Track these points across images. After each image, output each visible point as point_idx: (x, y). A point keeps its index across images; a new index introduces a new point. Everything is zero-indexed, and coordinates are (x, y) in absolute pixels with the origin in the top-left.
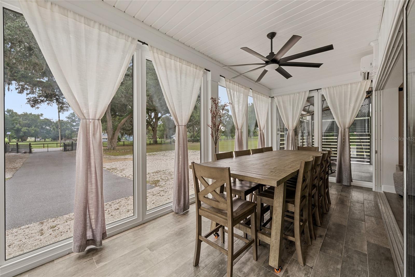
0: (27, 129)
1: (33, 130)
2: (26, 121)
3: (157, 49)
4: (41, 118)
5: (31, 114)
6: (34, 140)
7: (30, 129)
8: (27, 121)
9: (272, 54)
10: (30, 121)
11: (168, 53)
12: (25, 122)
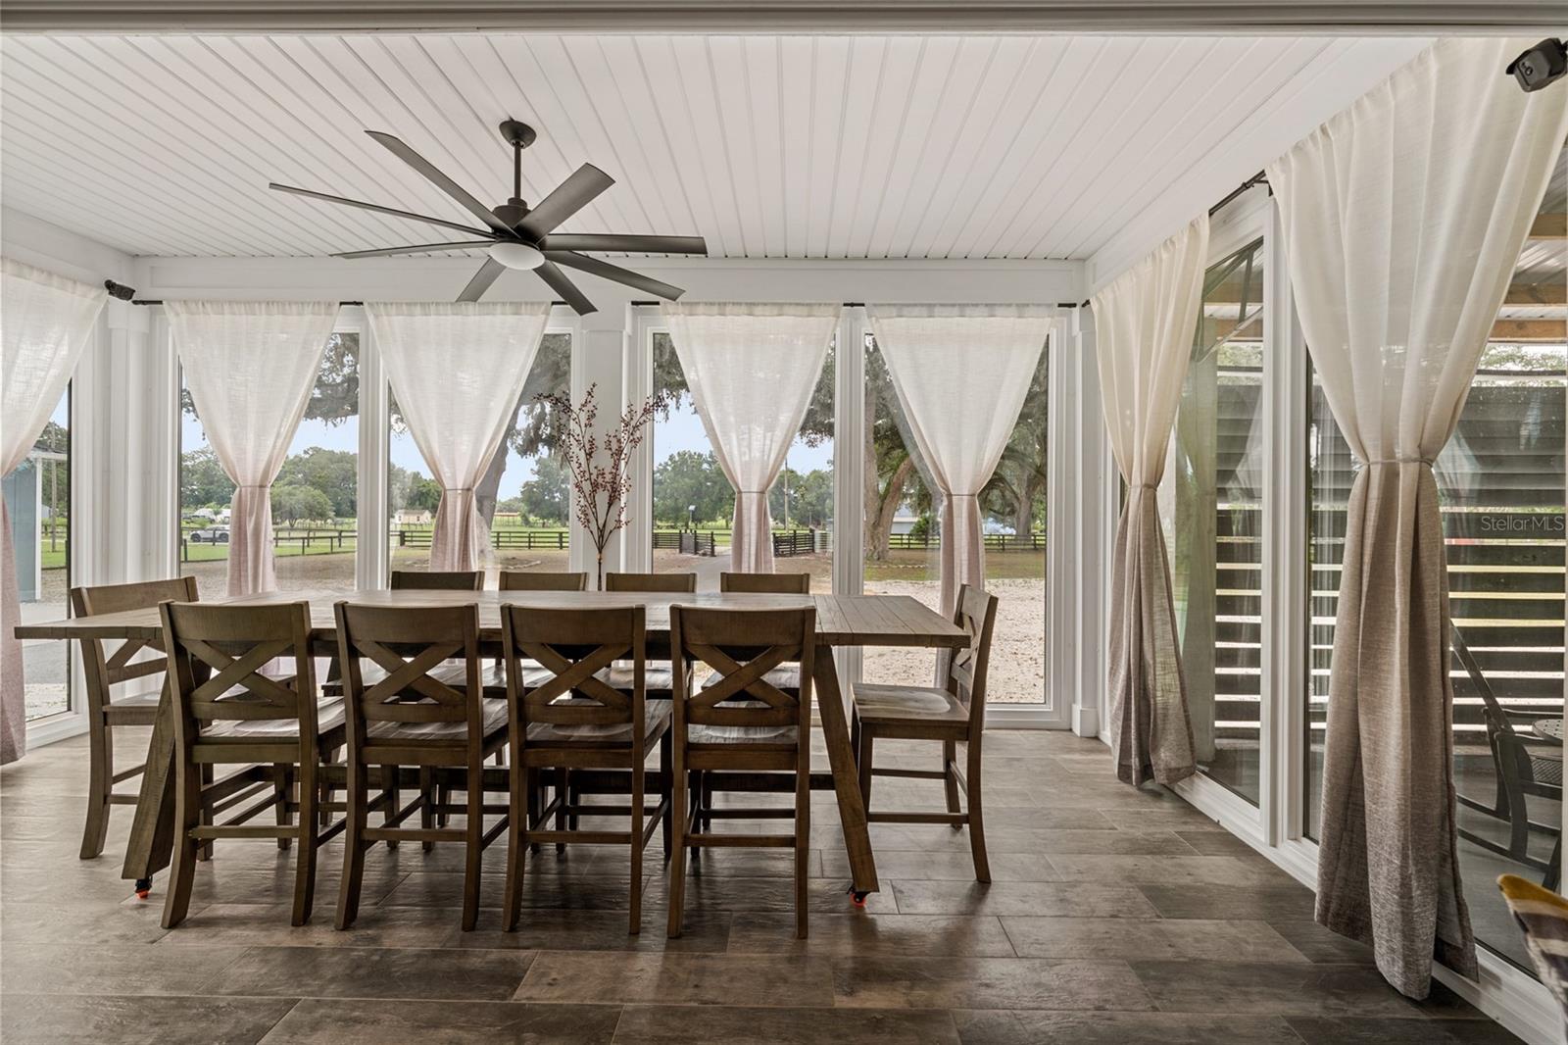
3: (385, 304)
9: (517, 206)
11: (415, 304)
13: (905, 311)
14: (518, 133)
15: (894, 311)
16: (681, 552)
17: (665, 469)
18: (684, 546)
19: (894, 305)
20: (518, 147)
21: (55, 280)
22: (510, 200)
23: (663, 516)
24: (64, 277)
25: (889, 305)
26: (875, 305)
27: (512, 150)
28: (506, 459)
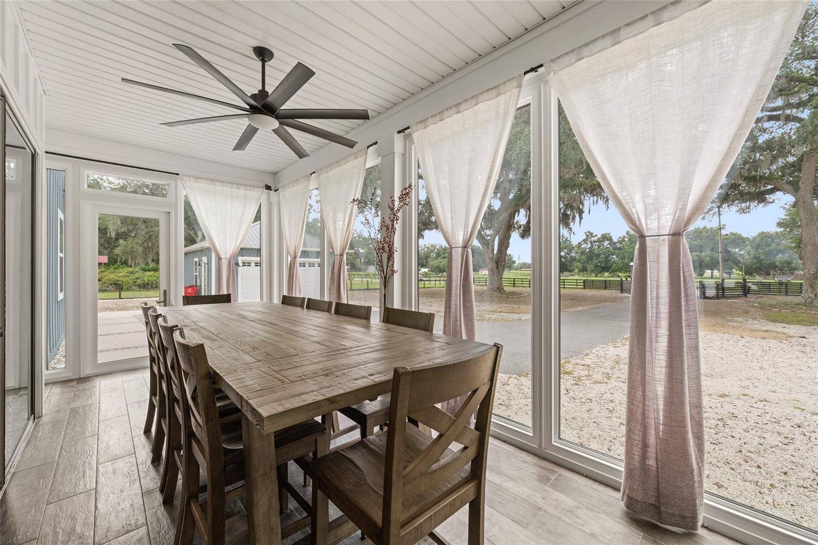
0: (697, 256)
1: (707, 256)
2: (696, 240)
4: (723, 232)
5: (705, 228)
6: (710, 276)
7: (703, 254)
8: (699, 241)
9: (263, 93)
10: (703, 241)
12: (695, 242)
13: (585, 51)
14: (263, 54)
15: (573, 57)
16: (622, 292)
17: (624, 240)
18: (624, 289)
19: (572, 51)
20: (264, 62)
21: (248, 188)
22: (259, 91)
23: (622, 269)
24: (246, 185)
25: (567, 53)
26: (552, 61)
27: (260, 64)
28: (510, 241)
